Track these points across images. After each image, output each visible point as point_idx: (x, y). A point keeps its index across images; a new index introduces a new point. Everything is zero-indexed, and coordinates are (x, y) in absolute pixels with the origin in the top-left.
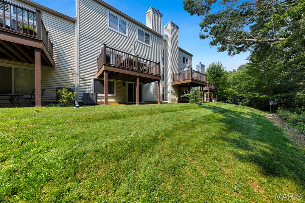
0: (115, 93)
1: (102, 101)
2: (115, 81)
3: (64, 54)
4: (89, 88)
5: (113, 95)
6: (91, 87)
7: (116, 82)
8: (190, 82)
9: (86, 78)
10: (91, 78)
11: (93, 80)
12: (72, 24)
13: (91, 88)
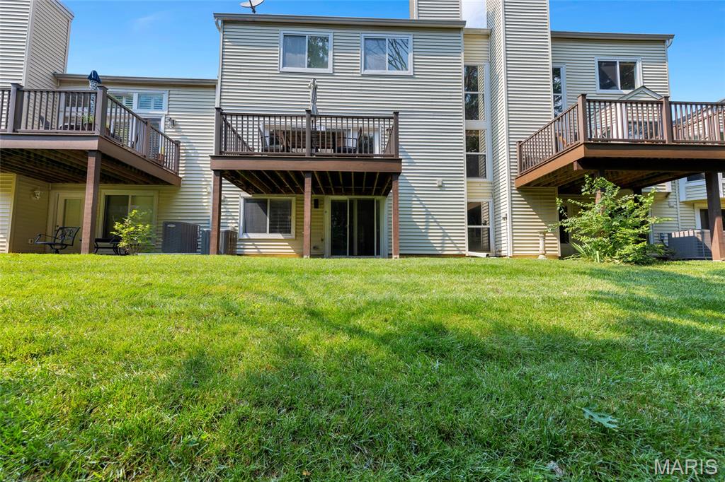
0: (293, 230)
1: (261, 250)
2: (294, 199)
3: (196, 155)
4: (234, 221)
5: (288, 236)
6: (238, 218)
7: (297, 200)
8: (578, 161)
9: (229, 200)
10: (238, 198)
11: (242, 201)
12: (212, 90)
13: (238, 221)
